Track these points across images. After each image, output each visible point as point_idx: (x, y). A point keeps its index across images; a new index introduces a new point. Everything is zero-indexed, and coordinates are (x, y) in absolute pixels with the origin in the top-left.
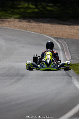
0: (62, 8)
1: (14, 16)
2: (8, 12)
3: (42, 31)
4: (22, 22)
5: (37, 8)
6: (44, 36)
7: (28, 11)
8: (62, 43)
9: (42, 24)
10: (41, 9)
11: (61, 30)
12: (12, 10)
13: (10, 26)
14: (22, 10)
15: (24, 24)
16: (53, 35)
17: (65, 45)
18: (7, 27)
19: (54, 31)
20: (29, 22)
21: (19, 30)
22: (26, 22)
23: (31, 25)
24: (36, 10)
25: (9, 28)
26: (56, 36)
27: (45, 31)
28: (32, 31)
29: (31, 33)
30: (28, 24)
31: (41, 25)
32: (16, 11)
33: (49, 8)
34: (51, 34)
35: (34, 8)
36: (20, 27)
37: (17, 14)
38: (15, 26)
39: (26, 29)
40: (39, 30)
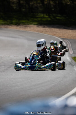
0: (67, 18)
1: (34, 23)
2: (30, 20)
3: (53, 34)
4: (39, 27)
5: (50, 17)
6: (55, 38)
7: (44, 19)
8: (67, 42)
9: (53, 29)
10: (53, 18)
11: (66, 33)
12: (32, 19)
13: (31, 30)
14: (39, 19)
15: (41, 28)
16: (61, 36)
17: (69, 44)
18: (29, 30)
20: (44, 27)
21: (37, 33)
22: (42, 27)
23: (45, 30)
24: (49, 19)
25: (30, 31)
26: (63, 37)
27: (55, 34)
28: (46, 34)
29: (45, 35)
30: (43, 28)
32: (35, 19)
33: (58, 18)
34: (60, 35)
35: (47, 18)
36: (38, 31)
38: (34, 30)
39: (42, 32)
40: (51, 33)
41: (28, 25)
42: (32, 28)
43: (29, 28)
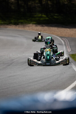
1: (32, 23)
2: (28, 20)
4: (38, 26)
5: (47, 17)
7: (42, 19)
8: (65, 40)
10: (50, 18)
11: (64, 32)
12: (31, 18)
13: (29, 29)
14: (37, 19)
15: (39, 28)
16: (59, 35)
19: (59, 33)
20: (43, 26)
22: (41, 26)
23: (44, 29)
24: (47, 18)
26: (61, 36)
27: (53, 32)
30: (42, 28)
31: (51, 29)
32: (33, 19)
33: (55, 17)
34: (58, 34)
35: (45, 17)
36: (36, 30)
37: (34, 21)
38: (33, 29)
40: (49, 32)
41: (27, 24)
42: (31, 28)
43: (27, 27)
